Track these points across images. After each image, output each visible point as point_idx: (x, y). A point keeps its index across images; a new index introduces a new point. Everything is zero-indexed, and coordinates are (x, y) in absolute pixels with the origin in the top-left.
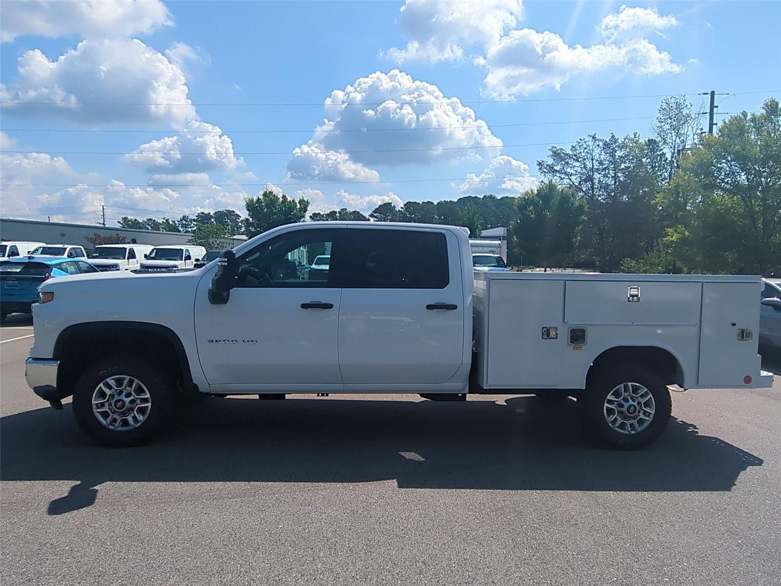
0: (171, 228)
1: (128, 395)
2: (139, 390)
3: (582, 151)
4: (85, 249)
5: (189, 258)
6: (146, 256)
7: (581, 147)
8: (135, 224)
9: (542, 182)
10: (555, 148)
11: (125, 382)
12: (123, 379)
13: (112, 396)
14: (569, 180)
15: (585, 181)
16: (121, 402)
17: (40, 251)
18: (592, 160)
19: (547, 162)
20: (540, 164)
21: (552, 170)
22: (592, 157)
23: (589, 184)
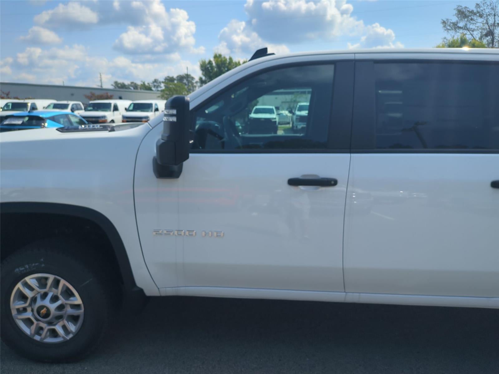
0: (146, 88)
1: (55, 299)
2: (68, 294)
3: (485, 8)
4: (83, 104)
5: (157, 110)
6: (126, 109)
7: (485, 5)
8: (123, 86)
9: (445, 38)
10: (461, 6)
11: (50, 282)
12: (46, 279)
13: (34, 300)
14: (471, 36)
15: (486, 35)
16: (45, 309)
17: (52, 106)
18: (495, 15)
19: (451, 20)
20: (444, 22)
21: (455, 26)
22: (495, 13)
23: (489, 38)
